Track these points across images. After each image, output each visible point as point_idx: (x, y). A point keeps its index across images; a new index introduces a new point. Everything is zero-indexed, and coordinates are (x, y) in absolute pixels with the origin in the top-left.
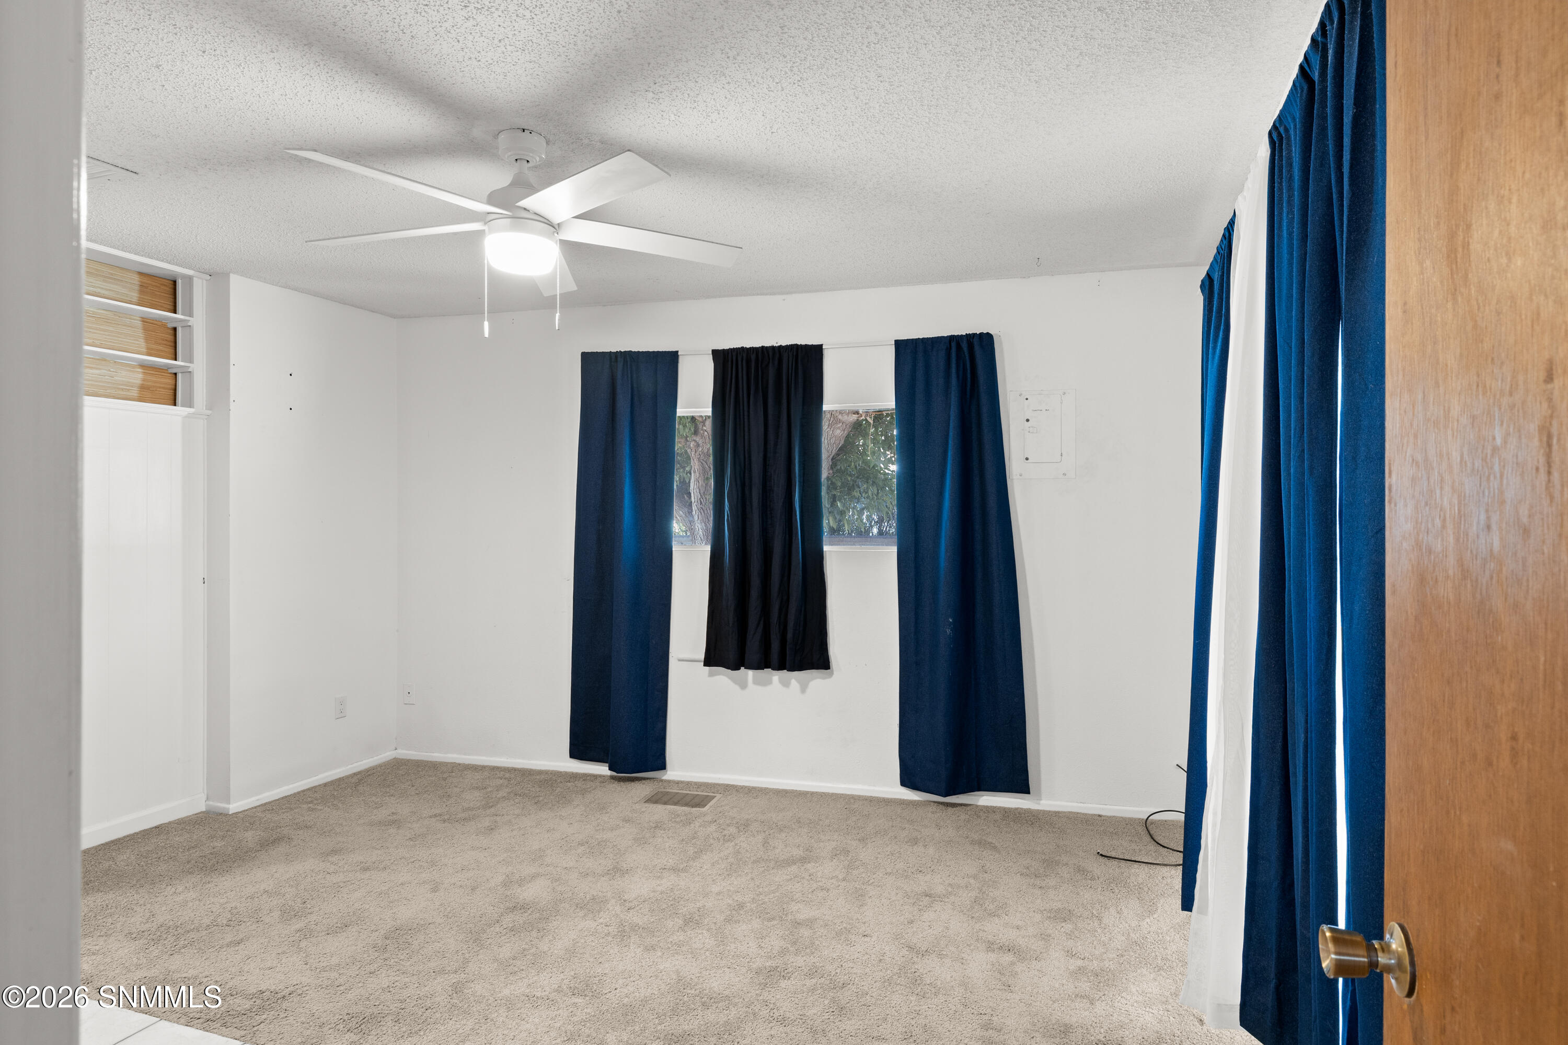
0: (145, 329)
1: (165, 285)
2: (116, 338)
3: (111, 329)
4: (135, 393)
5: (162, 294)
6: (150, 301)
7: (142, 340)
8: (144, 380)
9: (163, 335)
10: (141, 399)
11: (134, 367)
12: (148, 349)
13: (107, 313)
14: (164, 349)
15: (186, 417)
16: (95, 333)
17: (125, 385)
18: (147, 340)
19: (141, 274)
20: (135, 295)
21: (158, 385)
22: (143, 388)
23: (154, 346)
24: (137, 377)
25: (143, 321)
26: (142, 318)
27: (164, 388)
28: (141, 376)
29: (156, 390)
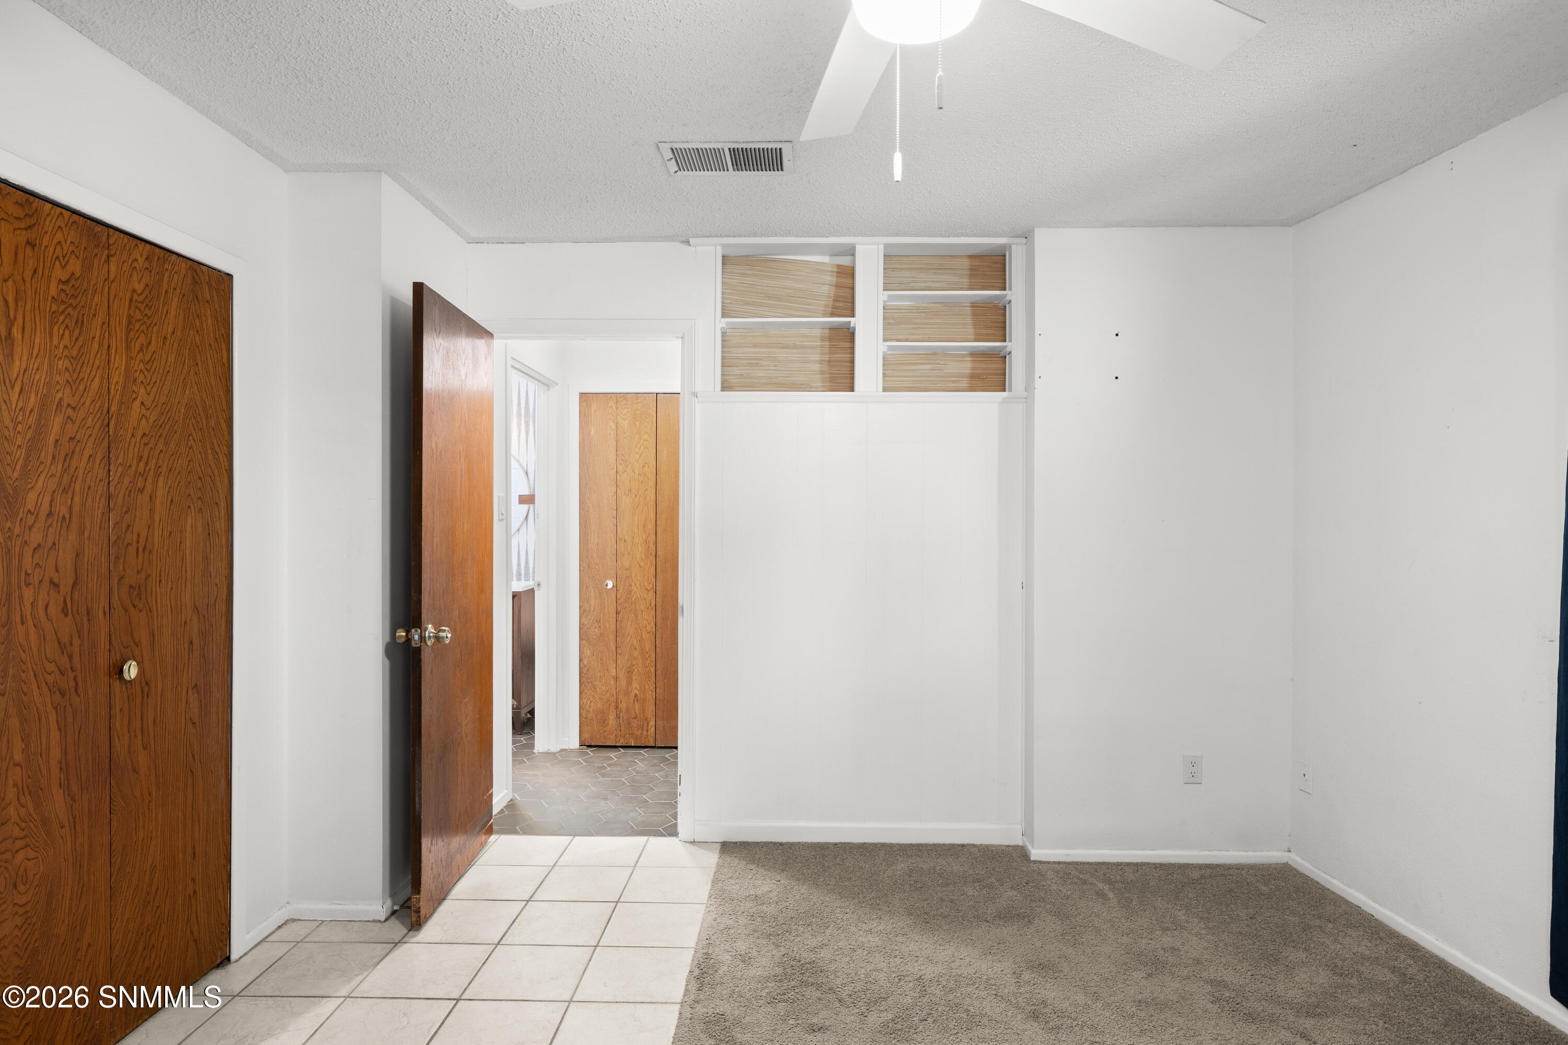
0: (974, 315)
1: (996, 263)
2: (944, 330)
3: (939, 321)
4: (965, 383)
5: (995, 273)
6: (981, 284)
7: (971, 327)
8: (973, 368)
9: (993, 317)
10: (971, 389)
11: (964, 356)
12: (976, 335)
13: (936, 305)
14: (993, 332)
15: (1002, 402)
16: (925, 328)
17: (955, 377)
18: (975, 325)
19: (971, 257)
20: (966, 280)
21: (989, 372)
22: (973, 377)
23: (983, 331)
24: (966, 367)
25: (972, 307)
26: (972, 303)
27: (996, 374)
28: (969, 365)
29: (986, 378)
